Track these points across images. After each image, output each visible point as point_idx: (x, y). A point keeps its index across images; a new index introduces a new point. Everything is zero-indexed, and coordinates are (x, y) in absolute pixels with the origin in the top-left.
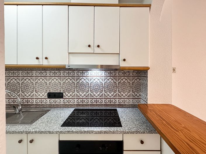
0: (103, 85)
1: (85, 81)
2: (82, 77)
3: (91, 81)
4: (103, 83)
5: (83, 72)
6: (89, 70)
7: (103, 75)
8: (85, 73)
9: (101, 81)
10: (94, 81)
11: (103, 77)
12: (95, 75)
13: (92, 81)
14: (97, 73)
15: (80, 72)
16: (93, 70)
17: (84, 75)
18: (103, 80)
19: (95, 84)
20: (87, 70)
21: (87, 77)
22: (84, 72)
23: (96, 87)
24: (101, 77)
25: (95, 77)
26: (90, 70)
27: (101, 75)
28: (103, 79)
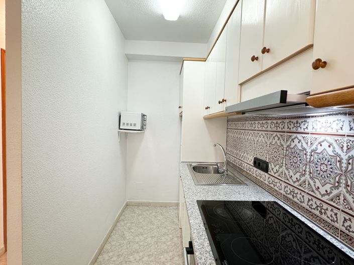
0: (344, 165)
1: (299, 146)
2: (295, 135)
3: (312, 148)
4: (345, 157)
5: (297, 123)
6: (309, 117)
7: (346, 131)
8: (302, 126)
9: (338, 151)
10: (320, 150)
11: (346, 138)
12: (322, 131)
13: (314, 147)
14: (328, 125)
15: (292, 122)
16: (318, 116)
17: (299, 130)
18: (345, 148)
19: (321, 156)
20: (306, 117)
21: (304, 135)
22: (300, 121)
23: (324, 168)
24: (339, 138)
25: (323, 137)
26: (312, 117)
27: (340, 132)
28: (345, 145)
